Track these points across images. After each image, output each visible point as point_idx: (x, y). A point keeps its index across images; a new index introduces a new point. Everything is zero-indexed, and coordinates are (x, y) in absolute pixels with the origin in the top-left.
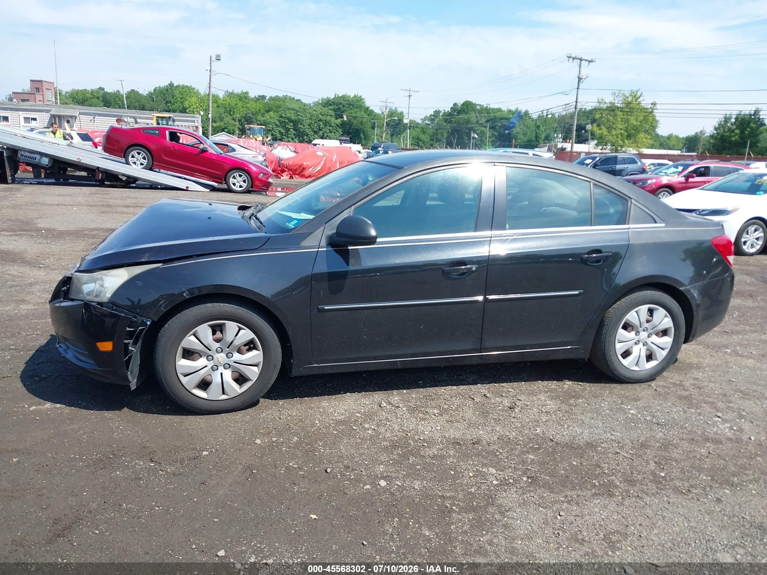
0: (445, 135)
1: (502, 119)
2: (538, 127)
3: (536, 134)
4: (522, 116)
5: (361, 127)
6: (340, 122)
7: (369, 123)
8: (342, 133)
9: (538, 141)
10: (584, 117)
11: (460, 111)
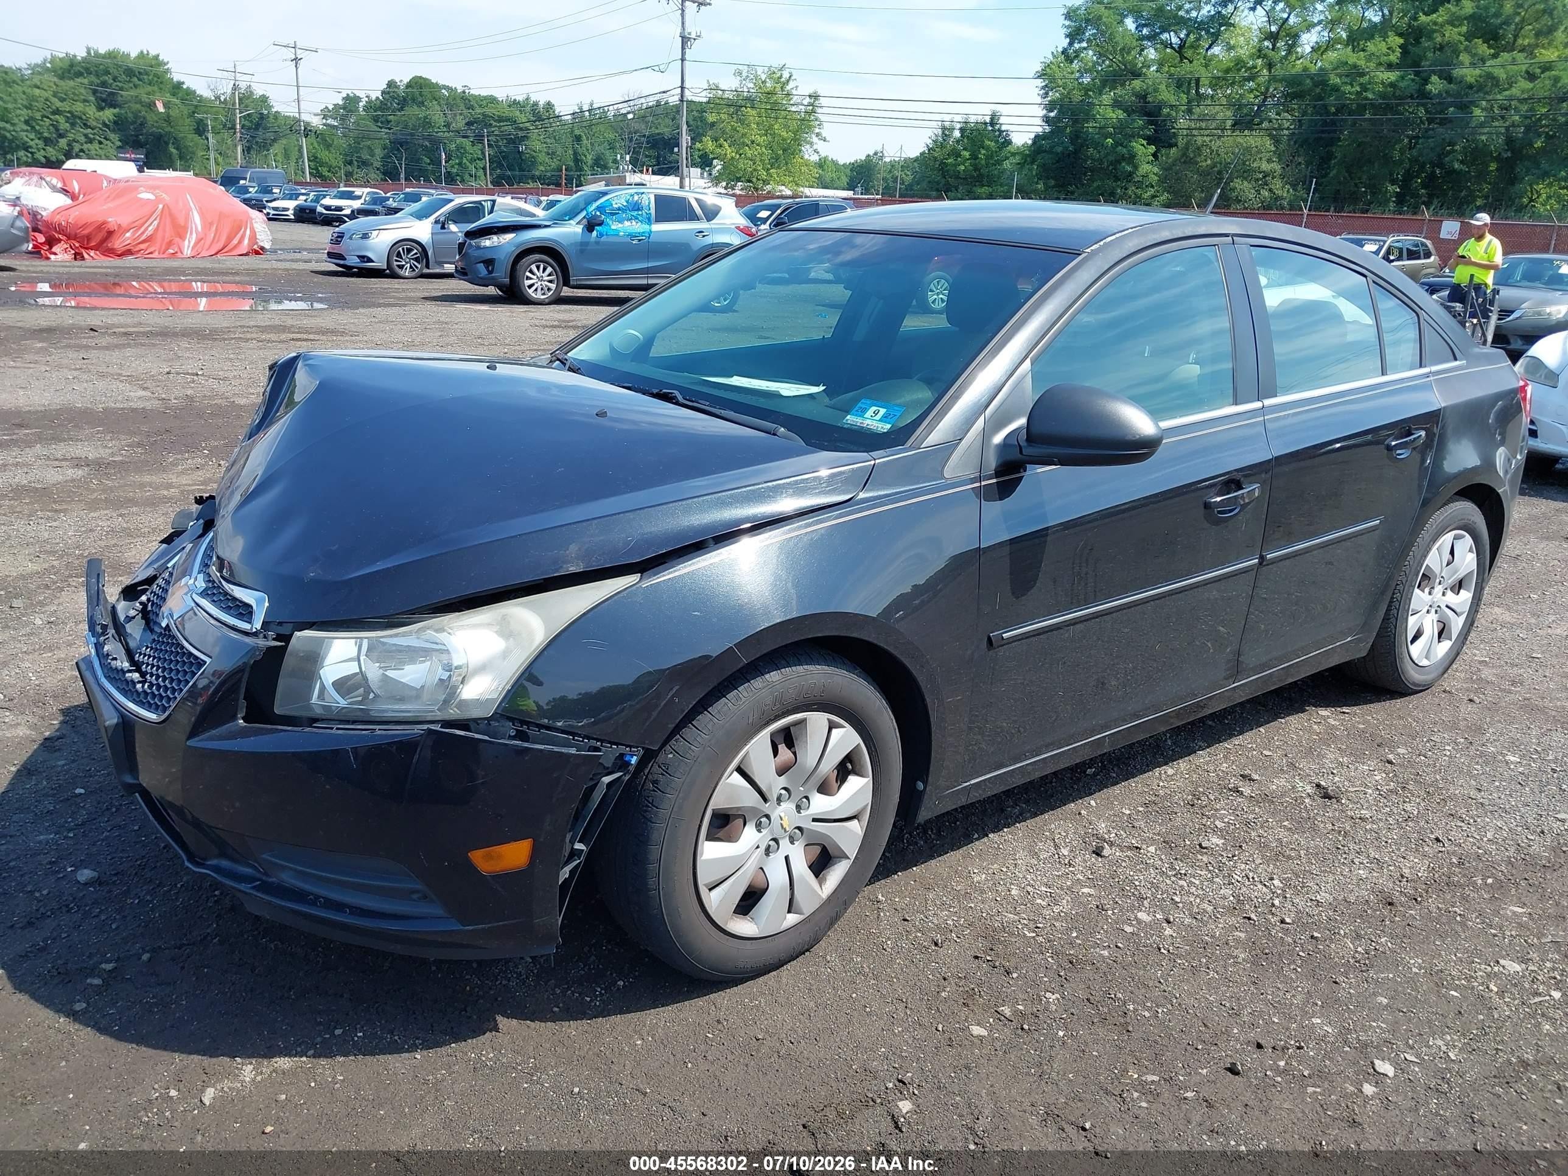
0: (379, 152)
1: (500, 119)
2: (578, 139)
3: (575, 153)
4: (542, 115)
5: (168, 129)
6: (112, 117)
7: (187, 121)
8: (119, 144)
9: (581, 170)
10: (667, 120)
11: (405, 99)
